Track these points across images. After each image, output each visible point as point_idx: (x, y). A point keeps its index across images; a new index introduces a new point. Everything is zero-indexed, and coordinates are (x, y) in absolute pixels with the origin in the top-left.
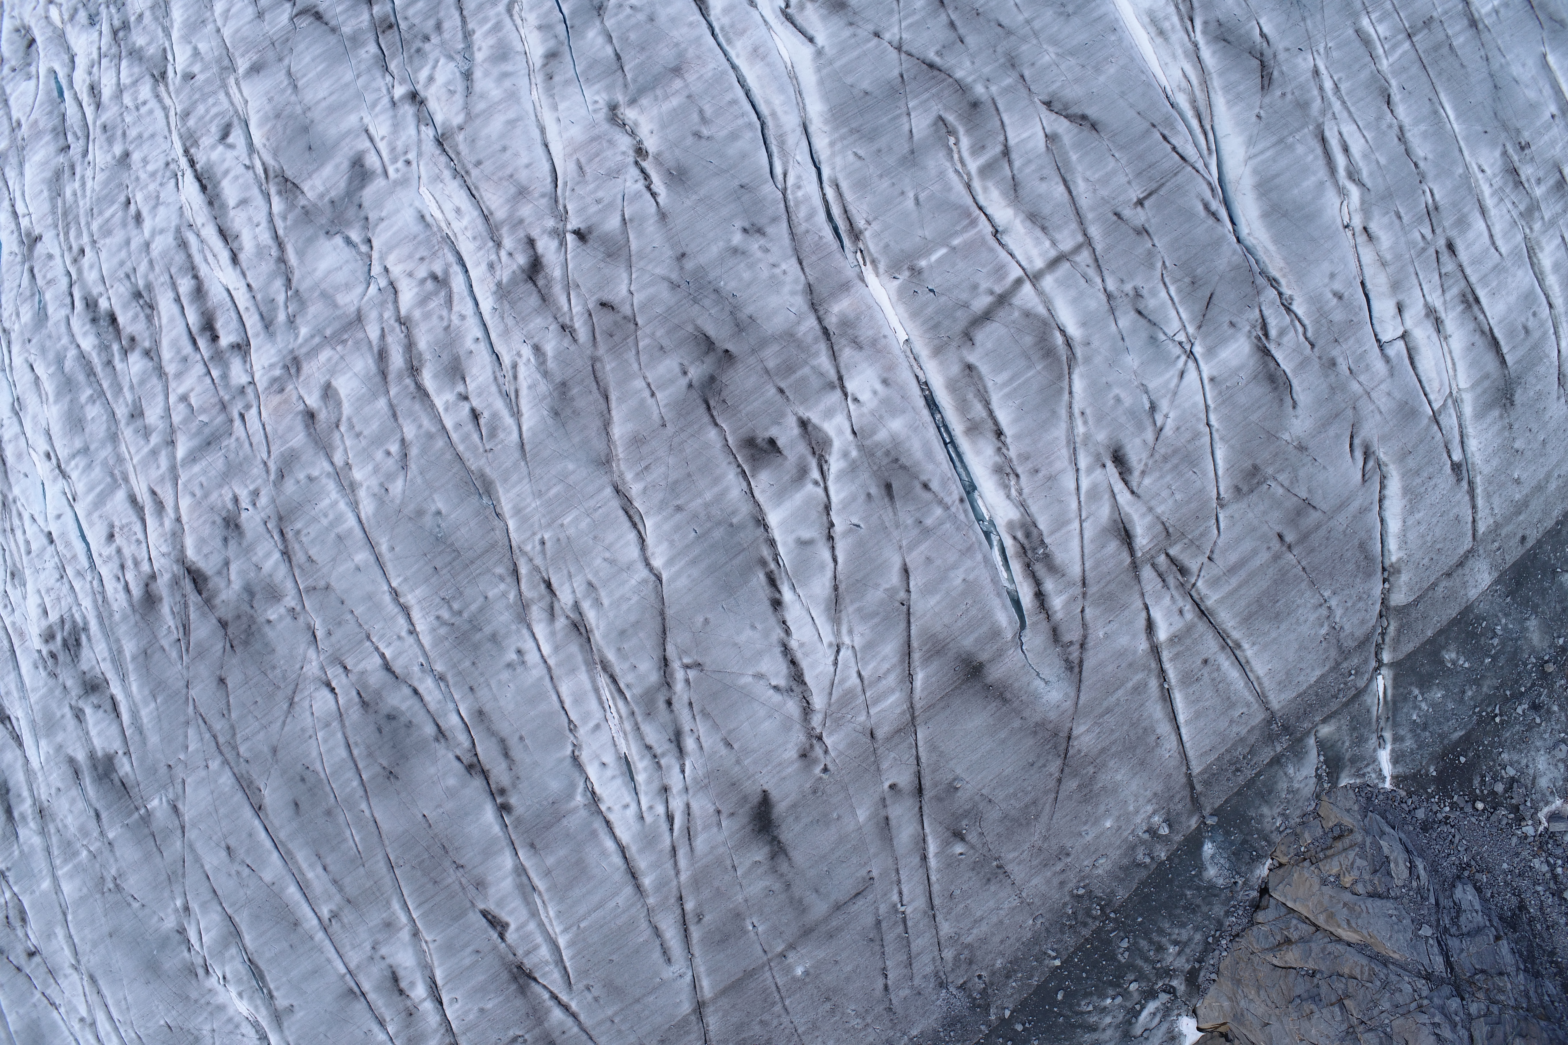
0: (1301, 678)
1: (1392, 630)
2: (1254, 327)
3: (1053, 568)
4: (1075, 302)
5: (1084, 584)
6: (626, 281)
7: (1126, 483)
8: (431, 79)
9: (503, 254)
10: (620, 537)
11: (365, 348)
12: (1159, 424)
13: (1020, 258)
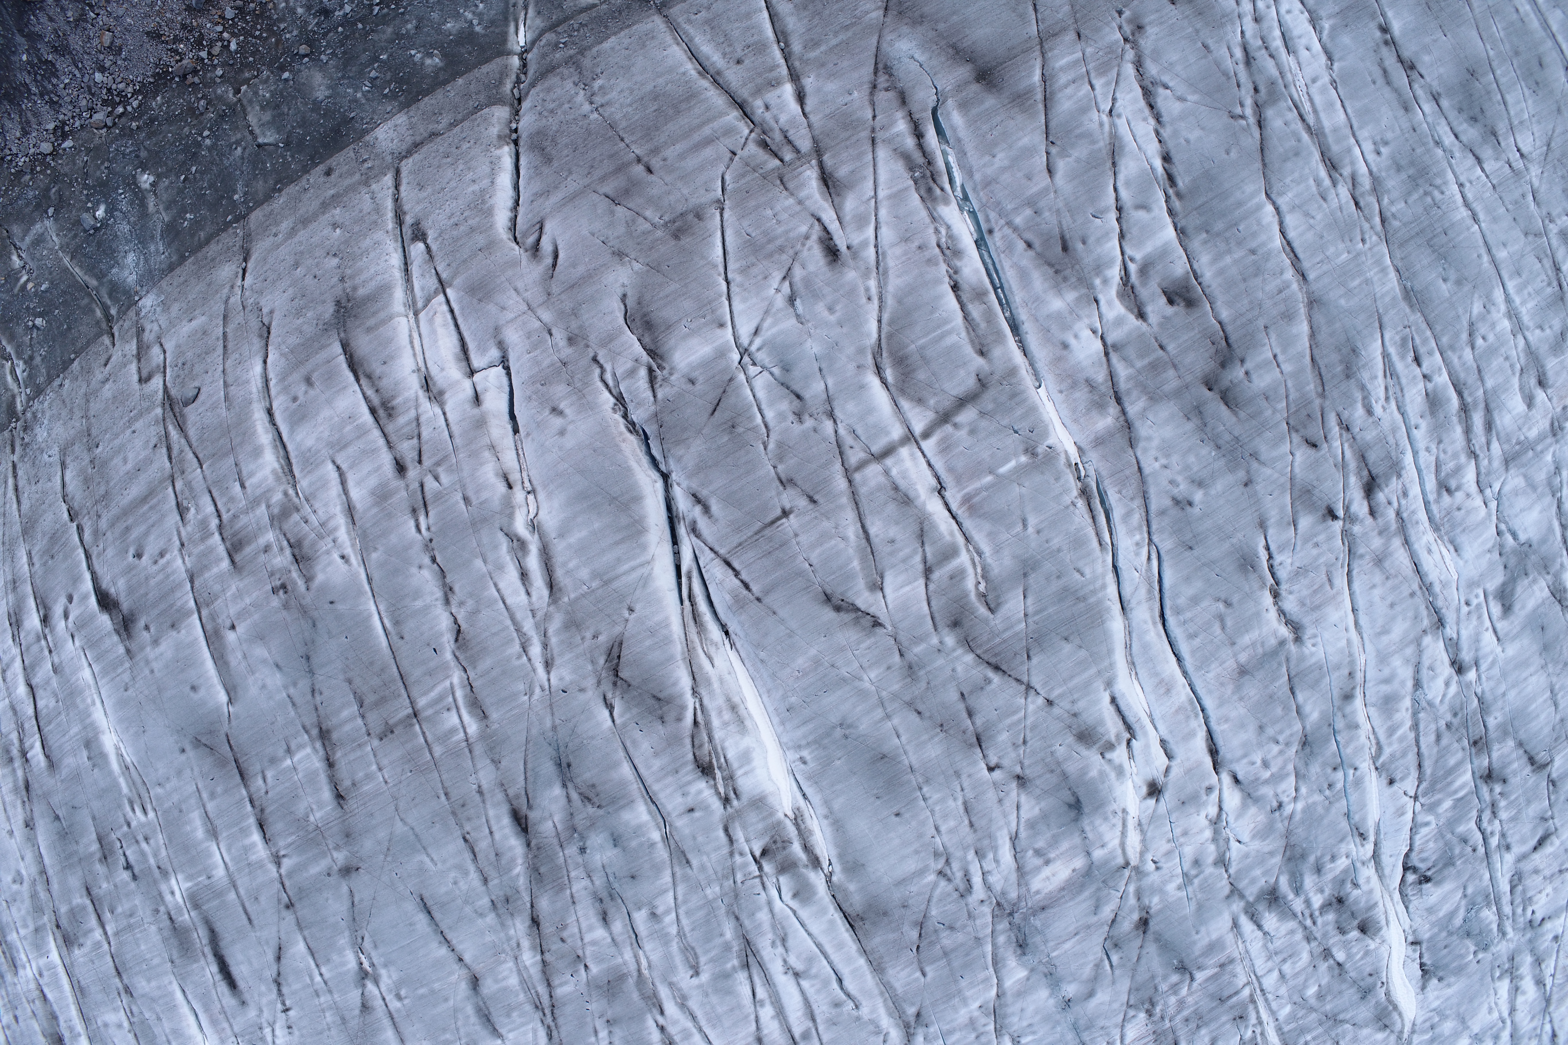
0: (627, 41)
1: (508, 86)
2: (664, 380)
3: (906, 157)
4: (870, 410)
5: (873, 140)
6: (1296, 464)
7: (825, 229)
8: (1447, 684)
9: (1396, 505)
10: (1301, 235)
11: (1502, 435)
12: (787, 283)
13: (922, 461)
